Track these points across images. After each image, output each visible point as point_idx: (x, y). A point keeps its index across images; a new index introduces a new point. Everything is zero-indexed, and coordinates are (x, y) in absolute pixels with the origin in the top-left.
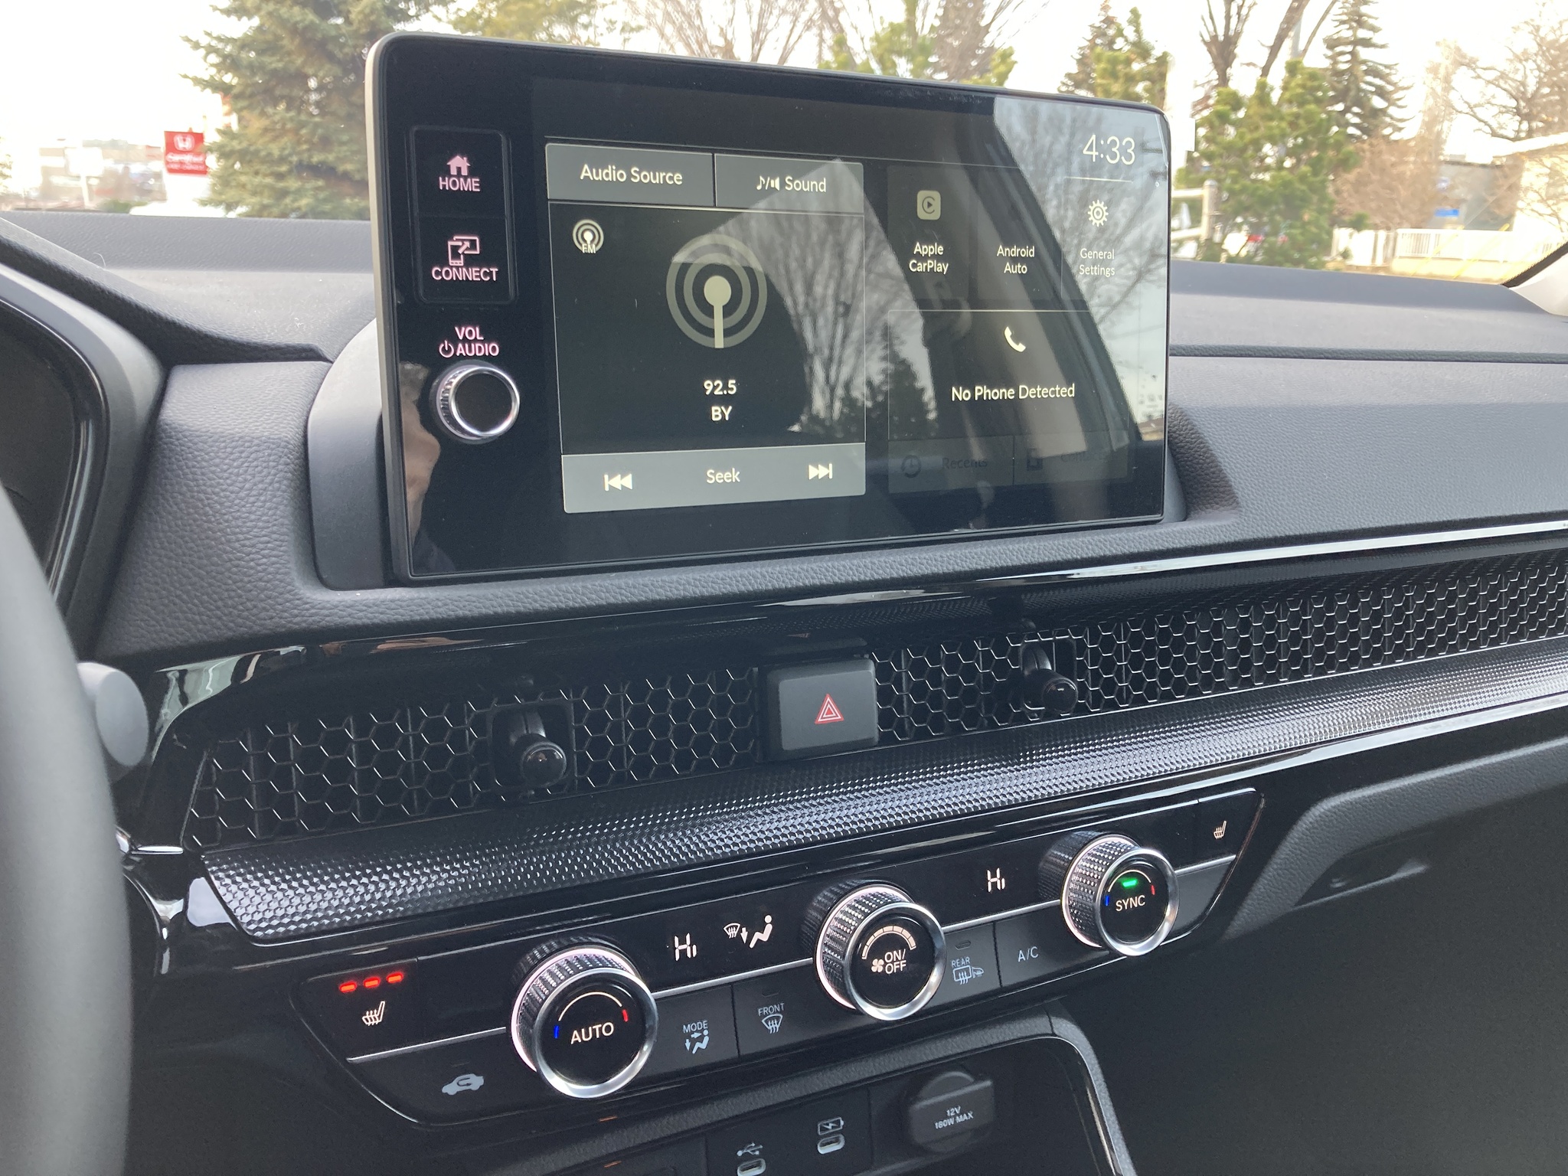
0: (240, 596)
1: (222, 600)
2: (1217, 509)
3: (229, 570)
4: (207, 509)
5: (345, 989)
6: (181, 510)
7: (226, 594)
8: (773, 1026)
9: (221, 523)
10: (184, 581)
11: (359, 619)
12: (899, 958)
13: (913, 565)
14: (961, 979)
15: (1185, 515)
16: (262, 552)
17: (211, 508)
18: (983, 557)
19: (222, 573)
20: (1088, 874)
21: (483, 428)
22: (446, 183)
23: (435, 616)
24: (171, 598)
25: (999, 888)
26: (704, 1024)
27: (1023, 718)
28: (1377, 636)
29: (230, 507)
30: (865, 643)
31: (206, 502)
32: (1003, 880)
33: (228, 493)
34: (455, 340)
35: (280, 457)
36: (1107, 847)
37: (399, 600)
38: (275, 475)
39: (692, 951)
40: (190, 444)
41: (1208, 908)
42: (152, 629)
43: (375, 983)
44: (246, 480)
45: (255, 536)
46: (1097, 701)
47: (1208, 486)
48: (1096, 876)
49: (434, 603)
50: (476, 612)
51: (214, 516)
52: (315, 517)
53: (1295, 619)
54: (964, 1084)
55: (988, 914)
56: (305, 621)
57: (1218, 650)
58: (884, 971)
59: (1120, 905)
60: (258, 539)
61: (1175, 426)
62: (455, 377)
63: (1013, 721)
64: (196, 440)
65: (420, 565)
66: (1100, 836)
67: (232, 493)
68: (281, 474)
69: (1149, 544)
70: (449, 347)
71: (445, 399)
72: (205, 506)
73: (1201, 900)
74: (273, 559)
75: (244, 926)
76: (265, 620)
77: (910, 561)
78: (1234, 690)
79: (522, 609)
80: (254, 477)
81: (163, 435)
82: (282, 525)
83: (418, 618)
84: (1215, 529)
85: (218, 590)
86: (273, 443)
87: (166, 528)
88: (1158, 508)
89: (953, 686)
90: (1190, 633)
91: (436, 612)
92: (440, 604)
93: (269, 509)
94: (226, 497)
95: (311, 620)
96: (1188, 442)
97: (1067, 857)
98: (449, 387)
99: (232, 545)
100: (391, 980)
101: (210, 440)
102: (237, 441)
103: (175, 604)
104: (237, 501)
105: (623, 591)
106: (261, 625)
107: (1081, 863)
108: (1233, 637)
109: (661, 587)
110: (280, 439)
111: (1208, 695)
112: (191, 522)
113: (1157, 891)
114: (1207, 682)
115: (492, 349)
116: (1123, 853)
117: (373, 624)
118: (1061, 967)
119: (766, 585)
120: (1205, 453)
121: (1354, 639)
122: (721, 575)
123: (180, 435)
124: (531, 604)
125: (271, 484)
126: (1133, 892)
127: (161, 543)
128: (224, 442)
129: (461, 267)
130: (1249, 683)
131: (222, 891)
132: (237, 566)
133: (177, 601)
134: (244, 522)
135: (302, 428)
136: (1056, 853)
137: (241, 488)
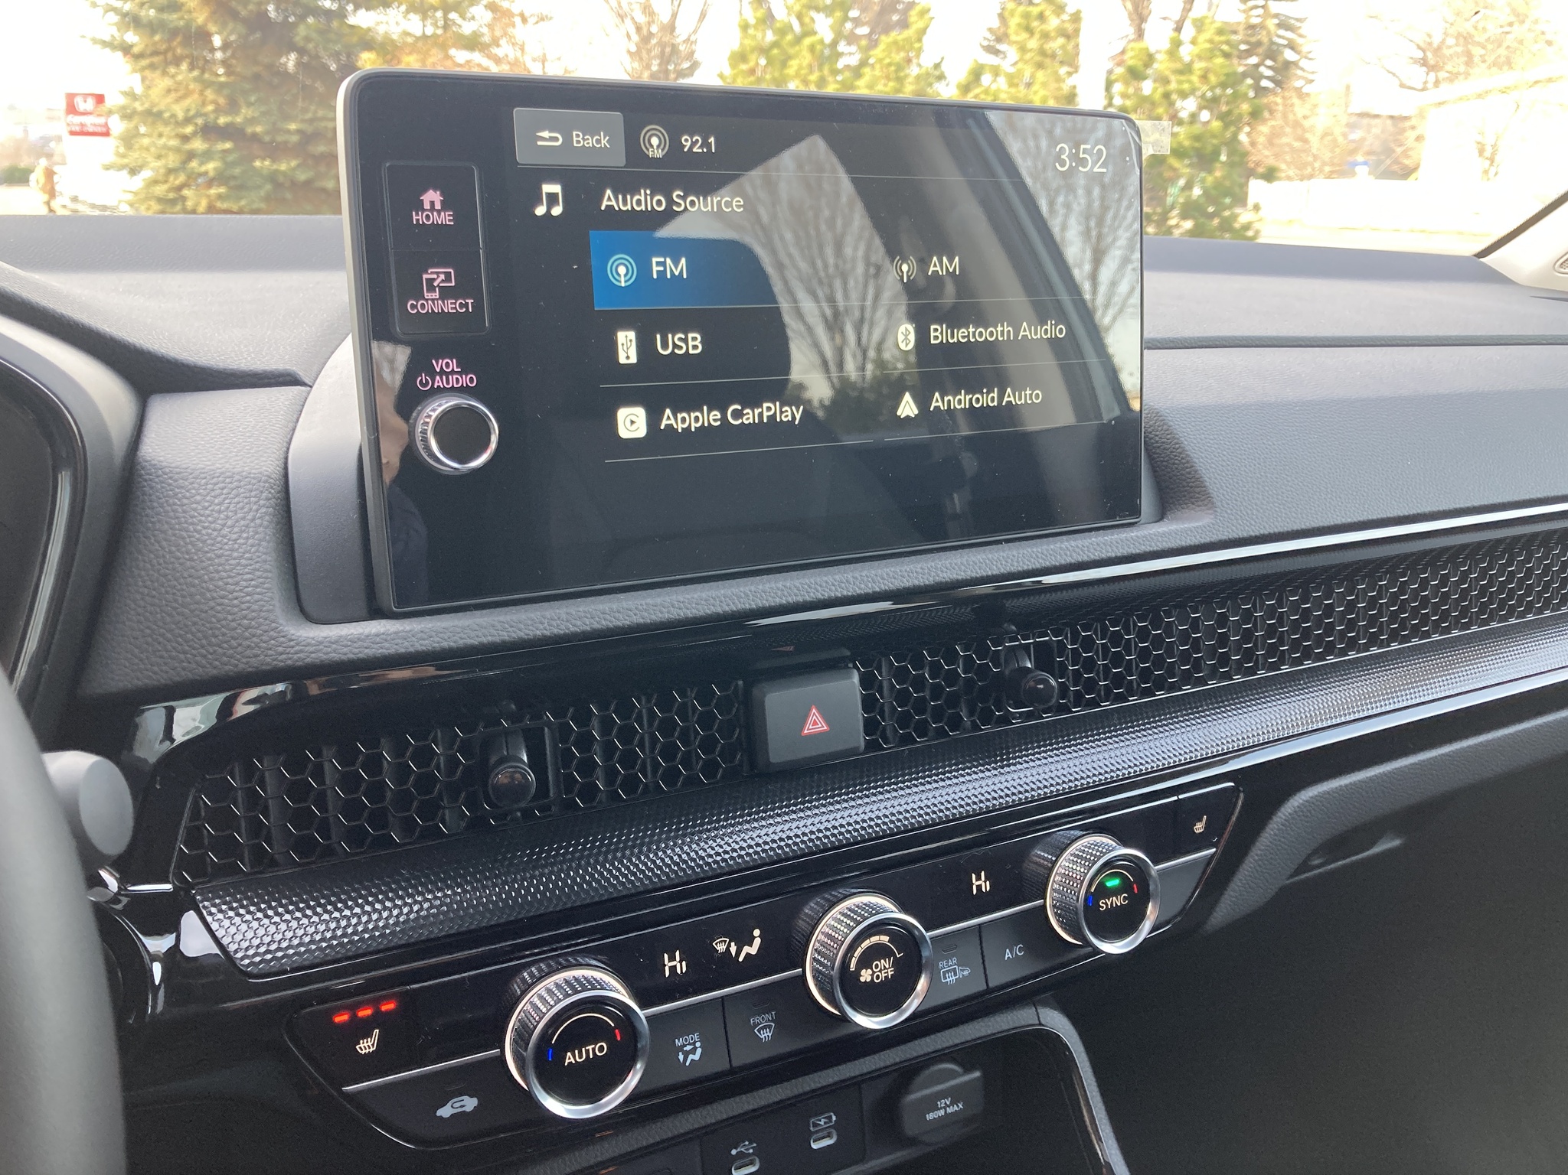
0: (224, 635)
1: (205, 637)
2: (1193, 509)
3: (212, 608)
4: (190, 547)
5: (338, 1019)
6: (163, 548)
7: (210, 632)
8: (766, 1035)
9: (203, 562)
10: (168, 619)
11: (345, 654)
12: (887, 966)
13: (895, 578)
14: (948, 980)
15: (1161, 516)
16: (246, 590)
17: (193, 545)
18: (963, 568)
19: (206, 612)
20: (1070, 874)
21: (462, 461)
22: (420, 218)
23: (420, 648)
24: (155, 636)
25: (984, 890)
26: (696, 1037)
27: (1006, 719)
28: (1351, 625)
29: (213, 545)
30: (848, 653)
31: (188, 540)
32: (988, 883)
33: (210, 531)
34: (432, 373)
35: (262, 492)
36: (1089, 848)
37: (383, 634)
38: (257, 510)
39: (682, 967)
40: (170, 481)
41: (1189, 900)
42: (136, 667)
43: (368, 1012)
44: (227, 517)
45: (239, 574)
46: (1078, 700)
47: (1184, 487)
48: (1078, 877)
49: (419, 635)
50: (461, 643)
51: (196, 554)
52: (297, 552)
53: (1271, 612)
54: (953, 1075)
55: (973, 917)
56: (290, 659)
57: (1196, 645)
58: (872, 978)
59: (1105, 904)
60: (240, 577)
61: (1151, 426)
62: (435, 409)
63: (996, 723)
64: (176, 477)
65: (402, 599)
66: (1084, 835)
67: (214, 530)
68: (264, 510)
69: (1126, 548)
70: (426, 379)
71: (424, 432)
72: (187, 544)
73: (1183, 893)
74: (257, 597)
75: (238, 962)
76: (250, 657)
77: (891, 574)
78: (1213, 684)
79: (507, 638)
80: (236, 514)
81: (143, 472)
82: (265, 561)
83: (403, 650)
84: (1191, 531)
85: (203, 628)
86: (254, 478)
87: (148, 566)
88: (1136, 511)
89: (936, 692)
90: (1169, 630)
91: (421, 645)
92: (426, 637)
93: (252, 546)
94: (209, 535)
95: (295, 657)
96: (1163, 443)
97: (1050, 857)
98: (427, 420)
99: (215, 583)
100: (384, 1008)
101: (191, 476)
102: (218, 477)
103: (159, 643)
104: (219, 539)
105: (608, 617)
106: (247, 663)
107: (1064, 863)
108: (1210, 632)
109: (646, 610)
110: (261, 473)
111: (1187, 689)
112: (172, 560)
113: (1138, 889)
114: (1187, 678)
115: (469, 380)
116: (1105, 854)
117: (358, 659)
118: (1048, 965)
119: (750, 604)
120: (1181, 453)
121: (1329, 629)
122: (704, 595)
123: (160, 472)
124: (515, 632)
125: (253, 520)
126: (1115, 892)
127: (144, 582)
128: (205, 478)
129: (437, 299)
130: (1228, 676)
131: (214, 926)
132: (222, 604)
133: (161, 639)
134: (227, 560)
135: (283, 460)
136: (1040, 853)
137: (224, 525)
